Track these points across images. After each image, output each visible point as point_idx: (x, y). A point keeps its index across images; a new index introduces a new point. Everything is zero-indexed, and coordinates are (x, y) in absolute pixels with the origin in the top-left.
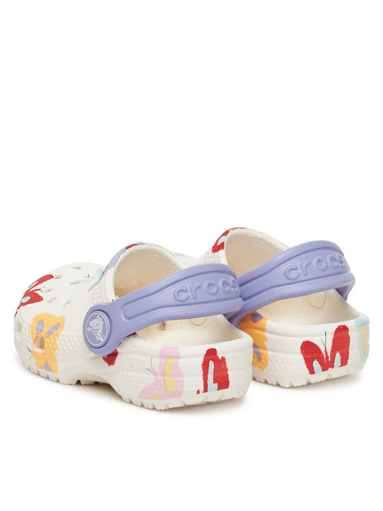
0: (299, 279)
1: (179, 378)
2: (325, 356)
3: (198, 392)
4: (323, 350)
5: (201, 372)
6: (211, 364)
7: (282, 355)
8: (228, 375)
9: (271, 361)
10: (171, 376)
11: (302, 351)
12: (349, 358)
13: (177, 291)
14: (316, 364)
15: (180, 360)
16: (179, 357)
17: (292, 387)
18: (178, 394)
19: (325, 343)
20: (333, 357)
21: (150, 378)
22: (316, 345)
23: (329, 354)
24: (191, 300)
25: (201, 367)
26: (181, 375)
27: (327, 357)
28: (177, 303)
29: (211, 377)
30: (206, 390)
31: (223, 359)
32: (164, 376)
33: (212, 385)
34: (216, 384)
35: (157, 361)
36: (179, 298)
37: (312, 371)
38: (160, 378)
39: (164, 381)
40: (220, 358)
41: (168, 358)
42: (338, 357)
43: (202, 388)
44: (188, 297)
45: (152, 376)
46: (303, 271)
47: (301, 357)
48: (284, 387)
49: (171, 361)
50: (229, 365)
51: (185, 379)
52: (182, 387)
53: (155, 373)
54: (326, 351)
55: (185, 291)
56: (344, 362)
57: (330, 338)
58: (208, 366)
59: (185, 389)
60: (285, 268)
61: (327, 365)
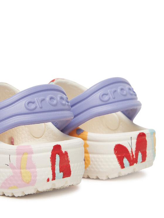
0: (110, 101)
1: (33, 170)
2: (131, 155)
3: (48, 180)
4: (130, 150)
5: (50, 164)
6: (58, 157)
7: (100, 156)
8: (70, 166)
9: (92, 161)
10: (26, 168)
11: (115, 152)
12: (147, 156)
13: (26, 103)
14: (125, 161)
15: (33, 155)
16: (32, 153)
17: (108, 179)
18: (31, 183)
19: (131, 145)
20: (137, 155)
21: (9, 172)
22: (125, 147)
23: (134, 153)
24: (38, 109)
25: (50, 159)
26: (34, 167)
27: (133, 156)
28: (27, 111)
29: (57, 167)
30: (54, 178)
31: (66, 153)
32: (21, 169)
33: (59, 174)
34: (62, 173)
35: (14, 158)
36: (29, 108)
37: (123, 166)
38: (18, 171)
39: (21, 173)
40: (64, 152)
41: (23, 154)
42: (140, 155)
43: (51, 177)
44: (36, 107)
45: (11, 170)
46: (112, 96)
47: (114, 156)
48: (102, 180)
49: (25, 156)
50: (71, 157)
51: (37, 170)
52: (36, 176)
53: (13, 168)
54: (132, 151)
55: (33, 103)
56: (144, 159)
57: (134, 141)
58: (55, 159)
59: (38, 178)
60: (99, 94)
61: (133, 161)
